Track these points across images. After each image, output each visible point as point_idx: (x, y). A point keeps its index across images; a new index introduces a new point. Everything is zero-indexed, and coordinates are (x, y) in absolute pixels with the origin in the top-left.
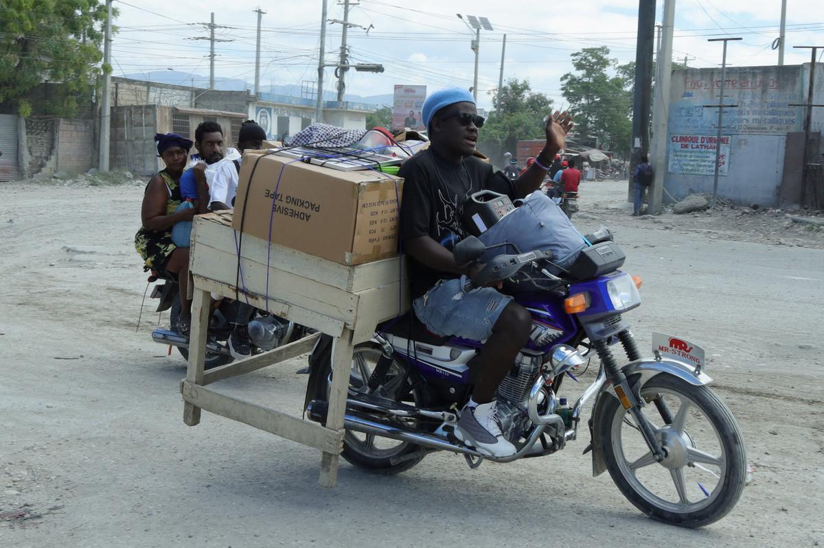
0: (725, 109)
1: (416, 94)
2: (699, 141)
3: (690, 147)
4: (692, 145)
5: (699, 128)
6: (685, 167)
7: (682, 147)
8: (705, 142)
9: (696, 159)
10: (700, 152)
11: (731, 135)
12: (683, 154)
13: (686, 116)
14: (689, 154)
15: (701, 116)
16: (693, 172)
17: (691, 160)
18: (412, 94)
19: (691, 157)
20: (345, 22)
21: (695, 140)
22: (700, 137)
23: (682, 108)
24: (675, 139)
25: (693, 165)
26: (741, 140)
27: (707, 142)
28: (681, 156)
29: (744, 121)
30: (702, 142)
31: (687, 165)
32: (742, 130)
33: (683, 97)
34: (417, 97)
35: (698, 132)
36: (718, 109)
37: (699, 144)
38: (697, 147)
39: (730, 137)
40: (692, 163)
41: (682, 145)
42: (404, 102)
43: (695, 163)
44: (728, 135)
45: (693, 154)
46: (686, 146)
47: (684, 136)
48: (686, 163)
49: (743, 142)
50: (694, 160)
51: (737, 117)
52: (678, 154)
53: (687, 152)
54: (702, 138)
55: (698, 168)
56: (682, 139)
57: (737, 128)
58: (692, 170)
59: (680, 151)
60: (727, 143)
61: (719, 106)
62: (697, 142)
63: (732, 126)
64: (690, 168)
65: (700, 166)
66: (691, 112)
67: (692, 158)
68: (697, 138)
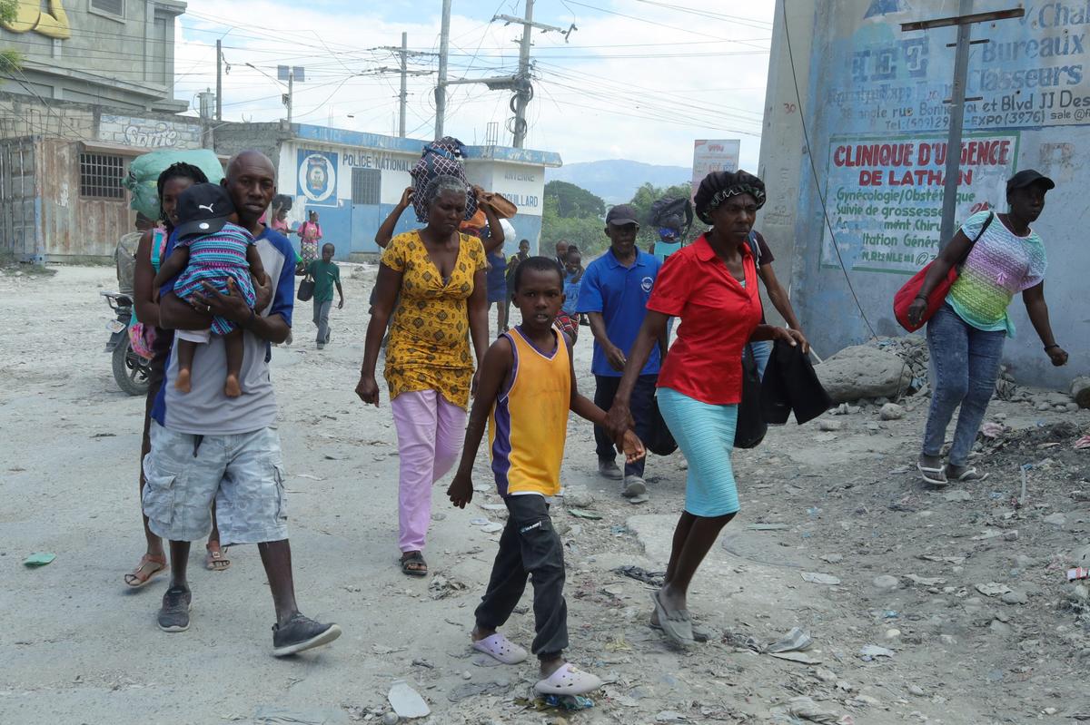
0: (977, 31)
1: (726, 152)
2: (914, 158)
3: (885, 179)
4: (892, 173)
5: (916, 115)
6: (869, 248)
7: (862, 183)
8: (932, 162)
9: (903, 219)
10: (916, 196)
11: (1015, 131)
12: (867, 204)
13: (874, 78)
14: (881, 205)
15: (922, 73)
16: (893, 265)
17: (888, 225)
18: (719, 152)
19: (887, 212)
20: (528, 22)
21: (898, 155)
22: (916, 144)
23: (867, 54)
24: (843, 156)
25: (893, 241)
26: (1049, 147)
27: (939, 162)
28: (859, 211)
29: (1064, 76)
30: (922, 162)
31: (874, 241)
32: (1057, 109)
33: (867, 15)
34: (725, 157)
35: (912, 128)
36: (952, 32)
37: (912, 169)
38: (908, 179)
39: (1012, 139)
40: (889, 233)
41: (863, 173)
42: (708, 165)
43: (899, 234)
44: (1007, 131)
45: (894, 204)
46: (875, 179)
47: (869, 144)
48: (873, 233)
49: (1057, 154)
50: (897, 225)
51: (1038, 63)
52: (852, 203)
53: (877, 196)
54: (923, 147)
55: (907, 251)
56: (866, 155)
57: (1036, 108)
58: (890, 257)
59: (857, 196)
60: (1002, 162)
61: (956, 21)
62: (908, 164)
63: (1018, 99)
64: (883, 250)
65: (914, 243)
66: (891, 64)
67: (892, 218)
68: (906, 150)
